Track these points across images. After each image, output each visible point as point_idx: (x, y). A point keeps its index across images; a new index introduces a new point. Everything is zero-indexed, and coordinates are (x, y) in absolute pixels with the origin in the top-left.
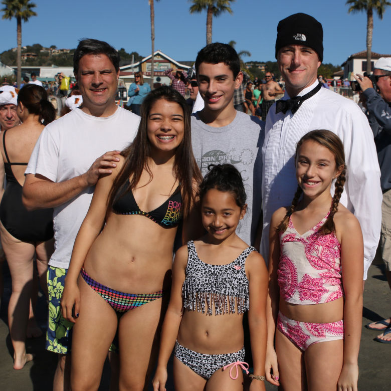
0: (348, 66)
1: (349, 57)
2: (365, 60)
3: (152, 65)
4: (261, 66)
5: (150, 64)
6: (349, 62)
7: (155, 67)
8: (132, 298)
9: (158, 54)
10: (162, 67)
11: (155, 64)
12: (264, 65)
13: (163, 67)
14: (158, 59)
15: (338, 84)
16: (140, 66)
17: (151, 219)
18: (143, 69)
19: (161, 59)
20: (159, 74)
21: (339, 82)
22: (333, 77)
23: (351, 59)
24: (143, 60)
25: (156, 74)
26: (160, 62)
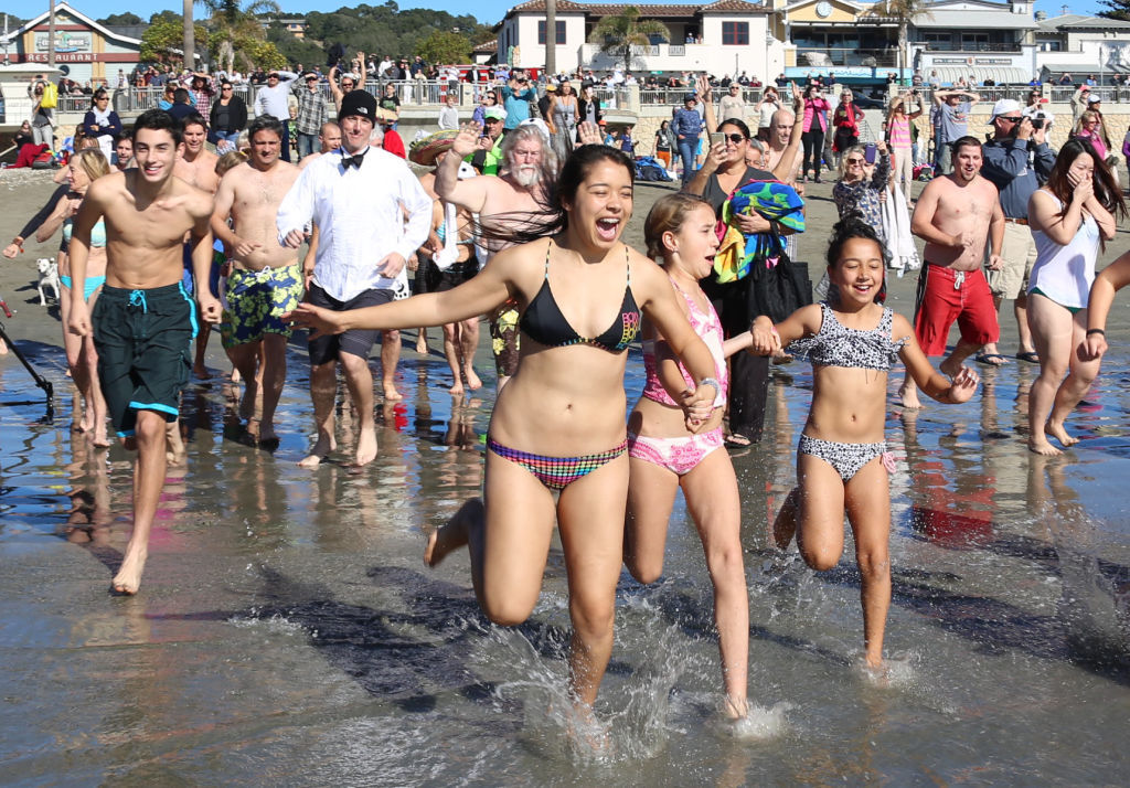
0: (508, 30)
1: (510, 10)
2: (544, 18)
3: (51, 38)
4: (294, 25)
5: (46, 35)
6: (508, 24)
7: (57, 42)
8: (572, 463)
9: (63, 12)
10: (71, 42)
11: (57, 34)
12: (302, 21)
13: (75, 42)
14: (62, 23)
15: (482, 75)
16: (19, 40)
17: (599, 346)
18: (26, 46)
19: (69, 23)
20: (66, 58)
21: (484, 71)
22: (472, 56)
23: (513, 15)
24: (28, 26)
25: (59, 57)
26: (67, 29)
